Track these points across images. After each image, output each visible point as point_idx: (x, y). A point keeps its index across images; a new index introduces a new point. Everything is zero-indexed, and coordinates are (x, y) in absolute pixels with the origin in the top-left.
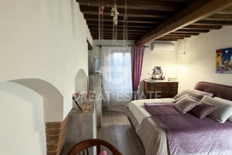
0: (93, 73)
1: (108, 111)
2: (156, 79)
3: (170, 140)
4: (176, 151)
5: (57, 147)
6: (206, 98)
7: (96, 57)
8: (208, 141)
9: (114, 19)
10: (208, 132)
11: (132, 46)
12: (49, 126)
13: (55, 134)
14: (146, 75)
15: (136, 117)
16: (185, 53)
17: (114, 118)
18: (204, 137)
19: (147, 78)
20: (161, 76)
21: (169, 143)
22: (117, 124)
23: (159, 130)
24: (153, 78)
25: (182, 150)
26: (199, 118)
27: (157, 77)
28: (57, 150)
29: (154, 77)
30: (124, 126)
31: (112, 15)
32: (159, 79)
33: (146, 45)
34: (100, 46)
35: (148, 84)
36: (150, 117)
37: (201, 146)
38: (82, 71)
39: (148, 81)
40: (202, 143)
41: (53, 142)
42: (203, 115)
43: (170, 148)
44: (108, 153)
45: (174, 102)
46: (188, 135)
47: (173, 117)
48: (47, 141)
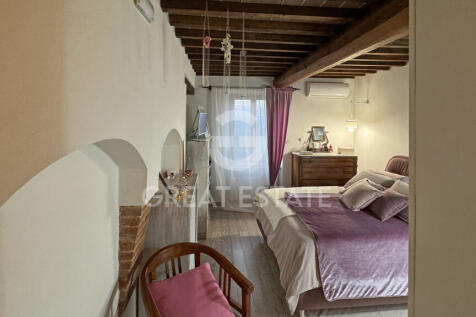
0: (195, 137)
1: (222, 210)
2: (315, 150)
3: (321, 253)
4: (332, 273)
5: (134, 245)
6: (398, 184)
7: (200, 108)
8: (389, 258)
9: (226, 55)
10: (390, 241)
11: (268, 87)
12: (124, 211)
13: (132, 224)
14: (296, 141)
15: (270, 218)
16: (368, 102)
17: (232, 223)
18: (383, 250)
19: (298, 149)
20: (325, 145)
21: (320, 257)
22: (236, 233)
23: (304, 237)
24: (308, 149)
25: (342, 271)
26: (380, 219)
27: (317, 145)
28: (134, 251)
29: (311, 147)
30: (250, 238)
31: (223, 49)
32: (321, 150)
33: (294, 85)
34: (210, 88)
35: (300, 159)
36: (292, 216)
37: (377, 267)
38: (174, 132)
39: (298, 154)
40: (378, 260)
41: (128, 237)
42: (388, 215)
43: (320, 265)
44: (212, 266)
45: (342, 193)
46: (353, 246)
47: (334, 216)
48: (121, 235)
